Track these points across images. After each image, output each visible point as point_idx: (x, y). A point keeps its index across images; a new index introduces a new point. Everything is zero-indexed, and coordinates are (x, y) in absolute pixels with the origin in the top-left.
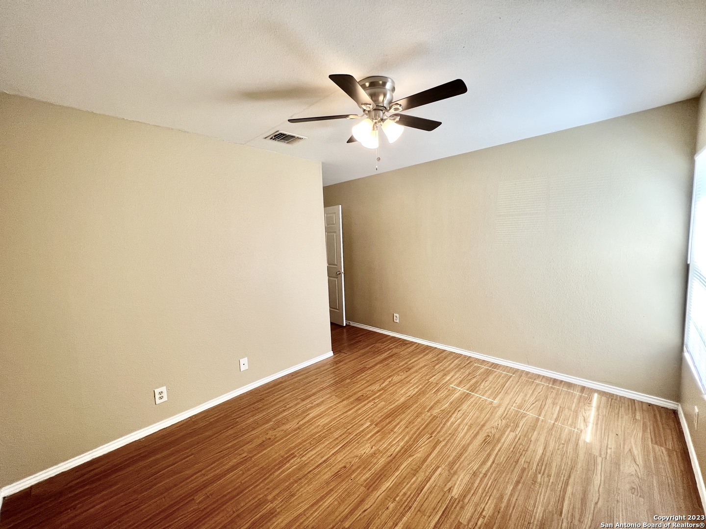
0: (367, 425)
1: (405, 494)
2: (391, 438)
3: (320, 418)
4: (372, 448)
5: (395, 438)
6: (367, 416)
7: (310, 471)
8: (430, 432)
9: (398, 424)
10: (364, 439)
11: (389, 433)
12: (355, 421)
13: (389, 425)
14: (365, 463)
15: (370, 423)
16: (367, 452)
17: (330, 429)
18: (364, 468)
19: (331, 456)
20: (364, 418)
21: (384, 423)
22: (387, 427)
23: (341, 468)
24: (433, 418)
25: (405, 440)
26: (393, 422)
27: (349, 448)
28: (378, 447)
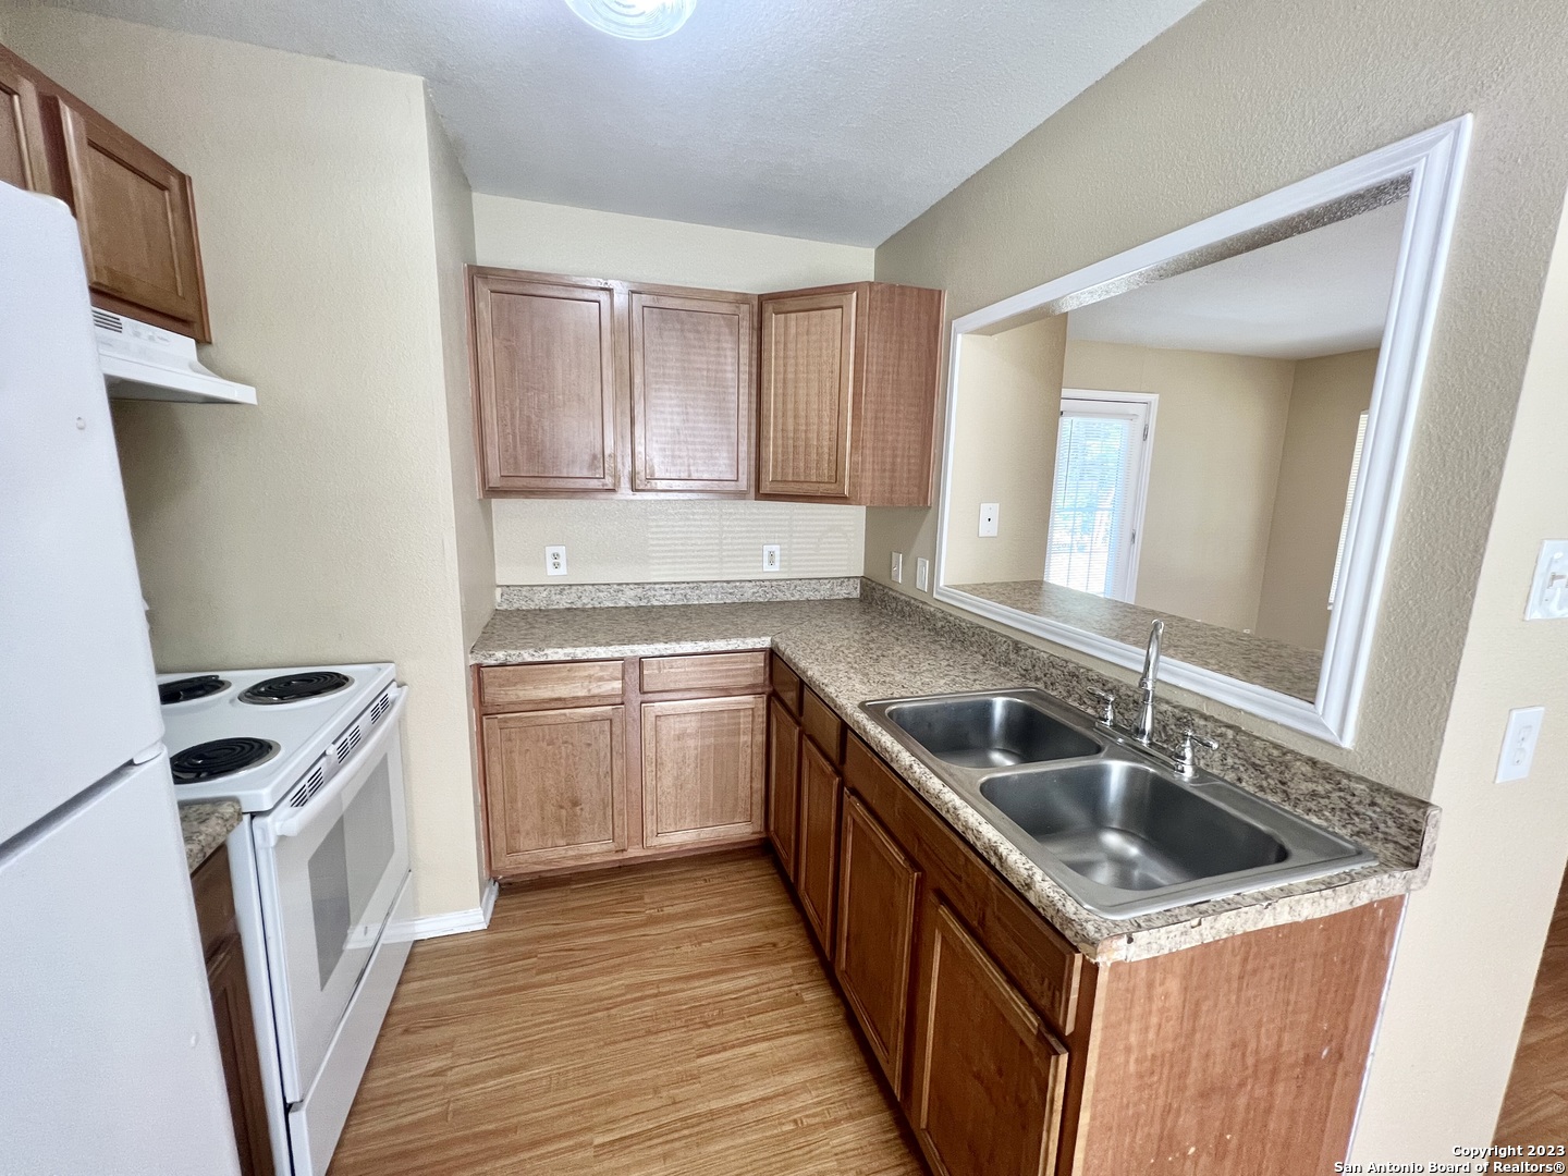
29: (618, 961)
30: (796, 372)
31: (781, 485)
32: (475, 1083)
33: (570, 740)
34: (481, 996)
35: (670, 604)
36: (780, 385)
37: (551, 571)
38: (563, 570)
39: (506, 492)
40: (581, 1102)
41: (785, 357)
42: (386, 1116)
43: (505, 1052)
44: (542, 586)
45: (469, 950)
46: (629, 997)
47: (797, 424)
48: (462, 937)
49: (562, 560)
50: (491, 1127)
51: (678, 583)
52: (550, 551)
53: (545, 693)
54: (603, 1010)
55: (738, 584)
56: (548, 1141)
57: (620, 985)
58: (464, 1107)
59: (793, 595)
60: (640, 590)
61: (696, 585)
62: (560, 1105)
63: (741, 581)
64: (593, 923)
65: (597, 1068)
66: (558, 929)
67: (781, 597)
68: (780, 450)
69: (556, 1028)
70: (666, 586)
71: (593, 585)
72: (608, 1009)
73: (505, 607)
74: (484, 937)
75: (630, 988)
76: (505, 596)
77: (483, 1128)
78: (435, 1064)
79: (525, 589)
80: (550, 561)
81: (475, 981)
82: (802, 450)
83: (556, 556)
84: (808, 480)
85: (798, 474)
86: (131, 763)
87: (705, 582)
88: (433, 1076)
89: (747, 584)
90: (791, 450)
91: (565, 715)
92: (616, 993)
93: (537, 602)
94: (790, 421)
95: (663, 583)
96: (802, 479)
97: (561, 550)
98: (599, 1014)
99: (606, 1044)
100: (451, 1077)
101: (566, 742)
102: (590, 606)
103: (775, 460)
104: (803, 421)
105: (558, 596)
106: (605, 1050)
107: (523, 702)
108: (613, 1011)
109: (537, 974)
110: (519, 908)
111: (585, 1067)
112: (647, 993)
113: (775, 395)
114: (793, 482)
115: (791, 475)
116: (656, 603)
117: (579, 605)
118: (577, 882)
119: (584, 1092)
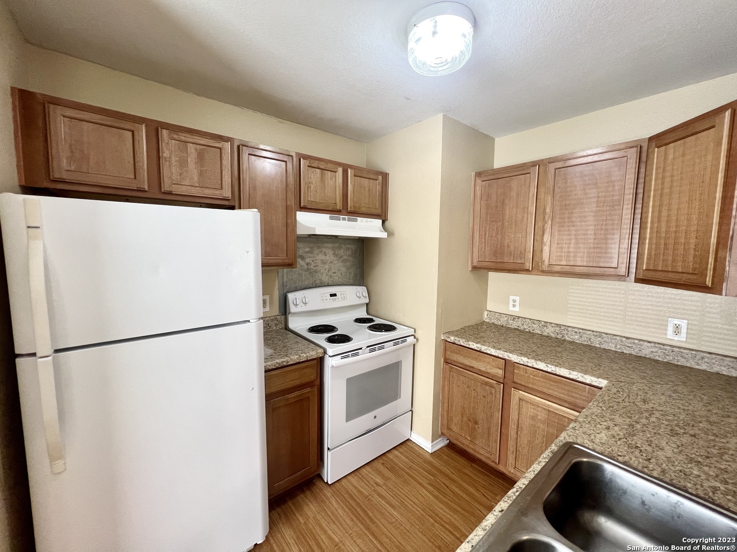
29: (459, 509)
30: (671, 187)
31: (651, 273)
32: (380, 497)
33: (476, 389)
34: (408, 474)
35: (577, 341)
36: (658, 198)
37: (511, 308)
38: (517, 309)
39: (480, 268)
40: (396, 540)
41: (663, 178)
42: (358, 482)
43: (395, 497)
44: (505, 314)
45: (419, 455)
46: (447, 526)
47: (668, 227)
48: (421, 449)
49: (517, 304)
50: (371, 514)
51: (585, 330)
52: (512, 298)
53: (467, 362)
54: (434, 520)
55: (636, 341)
56: (376, 538)
57: (449, 518)
58: (372, 501)
59: (698, 364)
60: (558, 328)
61: (600, 334)
62: (390, 532)
63: (640, 340)
64: (466, 486)
65: (411, 536)
66: (451, 475)
67: (682, 362)
68: (654, 247)
69: (414, 508)
70: (576, 330)
71: (531, 319)
72: (435, 521)
73: (488, 321)
74: (428, 456)
75: (451, 524)
76: (488, 316)
77: (369, 512)
78: (379, 480)
79: (497, 314)
80: (511, 303)
81: (411, 467)
82: (671, 247)
83: (514, 301)
84: (675, 270)
85: (666, 266)
86: (249, 321)
87: (606, 334)
88: (376, 483)
89: (646, 343)
90: (662, 246)
91: (474, 376)
92: (445, 519)
93: (502, 322)
94: (663, 225)
95: (574, 328)
96: (670, 269)
97: (517, 299)
98: (431, 520)
99: (422, 532)
100: (378, 489)
101: (475, 390)
102: (527, 330)
103: (649, 254)
104: (673, 224)
105: (512, 321)
106: (420, 534)
107: (459, 363)
108: (436, 525)
109: (428, 484)
110: (447, 456)
111: (408, 531)
112: (455, 533)
113: (653, 206)
114: (662, 271)
115: (660, 265)
116: (567, 339)
117: (522, 328)
118: (478, 465)
119: (399, 538)
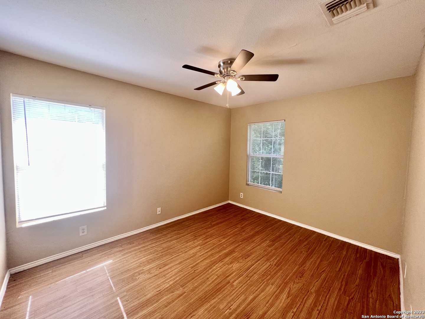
0: (235, 282)
1: (219, 248)
2: (220, 272)
3: (275, 292)
4: (232, 266)
5: (218, 271)
6: (237, 291)
7: (262, 258)
8: (194, 273)
9: (213, 282)
10: (237, 272)
11: (220, 275)
12: (245, 286)
13: (220, 281)
14: (236, 260)
15: (234, 284)
16: (235, 264)
17: (262, 281)
18: (236, 257)
19: (255, 264)
20: (238, 289)
21: (223, 283)
22: (222, 280)
23: (247, 258)
24: (183, 286)
25: (212, 270)
26: (217, 283)
27: (246, 267)
28: (229, 266)
